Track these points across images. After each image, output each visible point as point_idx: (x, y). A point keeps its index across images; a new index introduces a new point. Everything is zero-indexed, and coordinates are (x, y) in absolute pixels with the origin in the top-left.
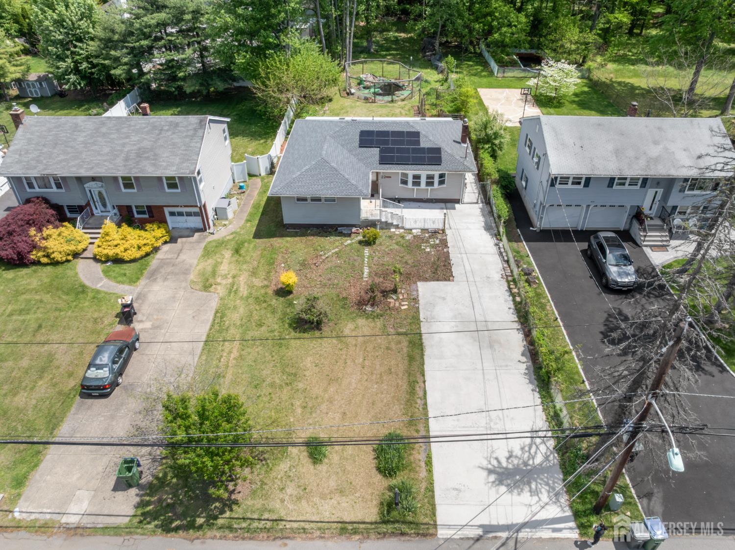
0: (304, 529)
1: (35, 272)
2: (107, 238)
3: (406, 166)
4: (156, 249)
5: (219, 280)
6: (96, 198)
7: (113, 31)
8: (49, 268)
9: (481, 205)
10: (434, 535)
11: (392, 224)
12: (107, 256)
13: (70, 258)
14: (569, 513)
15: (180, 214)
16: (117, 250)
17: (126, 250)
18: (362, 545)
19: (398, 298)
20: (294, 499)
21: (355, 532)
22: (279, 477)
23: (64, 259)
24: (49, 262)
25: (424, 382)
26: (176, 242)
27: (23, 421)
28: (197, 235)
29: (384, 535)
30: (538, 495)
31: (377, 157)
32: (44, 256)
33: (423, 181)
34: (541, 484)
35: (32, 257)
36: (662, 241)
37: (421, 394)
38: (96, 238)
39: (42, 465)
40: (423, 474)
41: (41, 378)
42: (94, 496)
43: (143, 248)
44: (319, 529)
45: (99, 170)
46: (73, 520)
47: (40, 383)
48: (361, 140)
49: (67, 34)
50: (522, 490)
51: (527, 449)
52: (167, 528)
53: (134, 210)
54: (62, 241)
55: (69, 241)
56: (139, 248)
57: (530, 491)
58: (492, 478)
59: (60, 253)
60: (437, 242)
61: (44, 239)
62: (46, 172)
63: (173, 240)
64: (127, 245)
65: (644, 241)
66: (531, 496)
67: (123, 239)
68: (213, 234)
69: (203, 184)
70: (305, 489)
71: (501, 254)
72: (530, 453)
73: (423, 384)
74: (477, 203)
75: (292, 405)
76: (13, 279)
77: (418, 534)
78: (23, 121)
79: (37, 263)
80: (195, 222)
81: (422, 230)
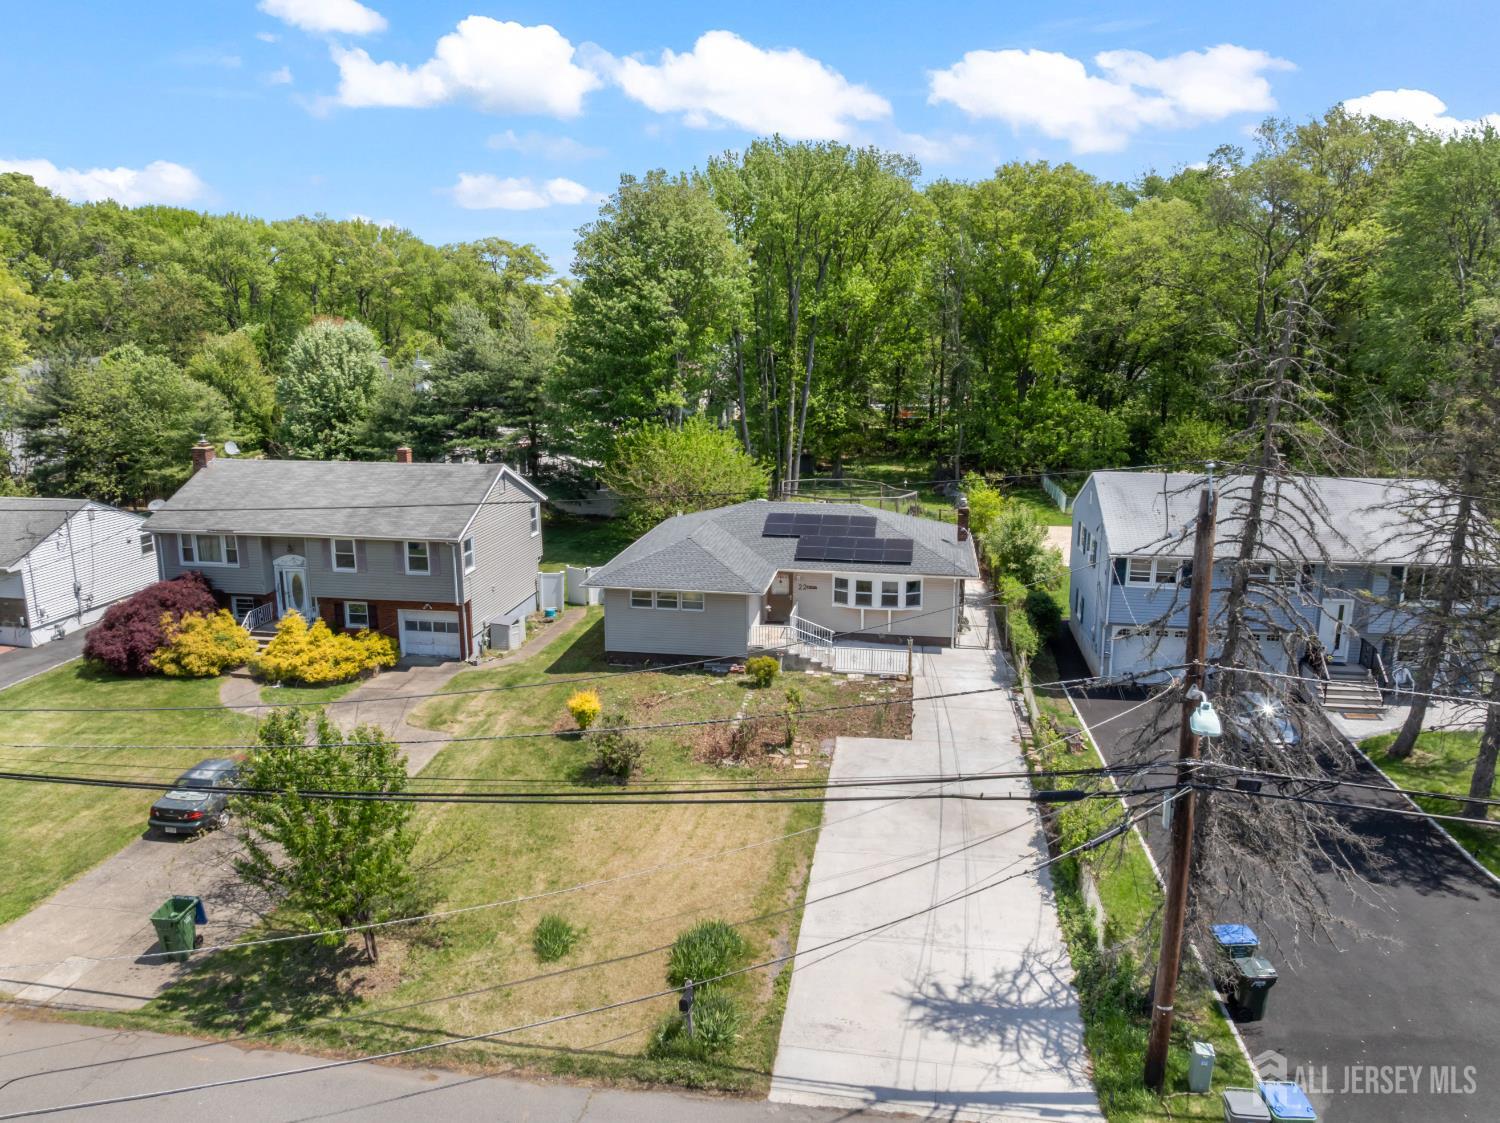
0: (481, 1053)
1: (148, 686)
2: (286, 638)
3: (845, 565)
4: (366, 673)
5: (460, 717)
6: (288, 587)
7: (397, 405)
8: (174, 684)
9: (993, 652)
10: (760, 1095)
11: (808, 661)
12: (278, 669)
13: (215, 670)
14: (1086, 1088)
15: (425, 627)
16: (297, 661)
17: (311, 663)
18: (595, 1096)
19: (791, 754)
20: (479, 1007)
21: (589, 1072)
22: (463, 972)
23: (204, 669)
24: (177, 672)
25: (809, 867)
26: (406, 668)
27: (26, 857)
28: (446, 665)
29: (650, 1082)
30: (1018, 1051)
31: (793, 551)
32: (173, 661)
33: (877, 594)
34: (1028, 1033)
35: (153, 662)
36: (1367, 702)
37: (798, 882)
38: (267, 642)
39: (27, 917)
40: (767, 994)
41: (88, 807)
42: (97, 968)
43: (343, 665)
44: (513, 1057)
45: (302, 527)
46: (39, 995)
47: (85, 813)
48: (767, 527)
49: (324, 407)
50: (983, 1039)
51: (1009, 977)
52: (206, 1023)
53: (347, 612)
54: (209, 637)
55: (219, 640)
56: (337, 663)
57: (1002, 1043)
58: (919, 1012)
59: (200, 657)
60: (893, 690)
61: (181, 631)
62: (217, 527)
63: (402, 666)
64: (316, 653)
65: (1325, 700)
66: (1002, 1050)
67: (311, 643)
68: (474, 664)
69: (471, 569)
70: (508, 995)
71: (1018, 710)
72: (1014, 983)
73: (805, 870)
74: (987, 648)
75: (530, 878)
76: (109, 693)
77: (726, 1090)
78: (209, 463)
79: (158, 674)
80: (447, 642)
81: (867, 675)
